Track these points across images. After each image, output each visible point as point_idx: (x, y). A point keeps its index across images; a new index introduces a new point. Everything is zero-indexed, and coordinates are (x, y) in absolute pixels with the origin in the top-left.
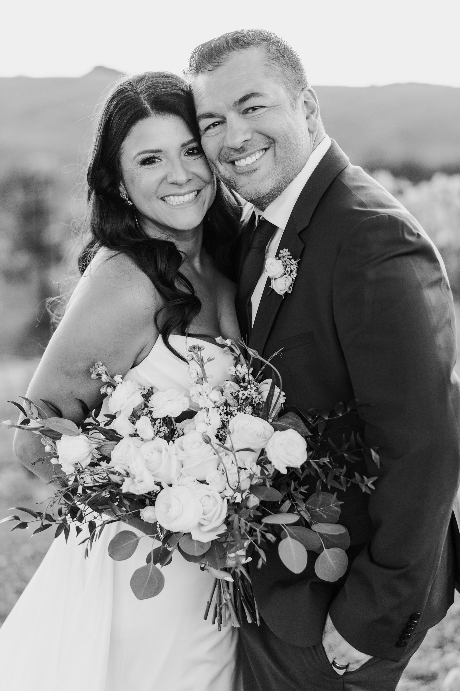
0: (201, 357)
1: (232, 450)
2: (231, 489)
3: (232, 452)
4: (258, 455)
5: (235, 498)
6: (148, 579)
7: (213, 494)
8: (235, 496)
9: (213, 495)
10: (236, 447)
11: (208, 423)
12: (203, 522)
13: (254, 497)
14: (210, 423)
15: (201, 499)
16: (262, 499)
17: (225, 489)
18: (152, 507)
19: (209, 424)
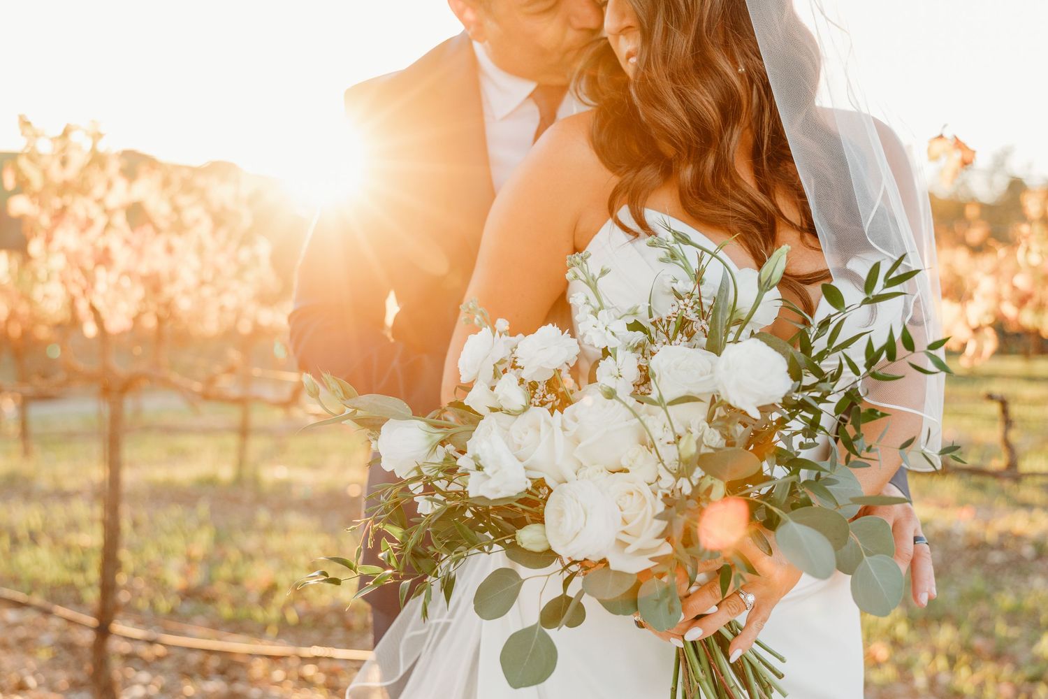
0: (591, 275)
1: (660, 402)
2: (668, 473)
3: (661, 405)
4: (709, 405)
5: (680, 489)
6: (531, 651)
7: (637, 489)
8: (678, 487)
9: (639, 490)
10: (667, 398)
11: (617, 374)
12: (624, 538)
13: (712, 479)
14: (621, 374)
15: (620, 500)
16: (728, 479)
17: (659, 477)
18: (537, 527)
19: (620, 378)
